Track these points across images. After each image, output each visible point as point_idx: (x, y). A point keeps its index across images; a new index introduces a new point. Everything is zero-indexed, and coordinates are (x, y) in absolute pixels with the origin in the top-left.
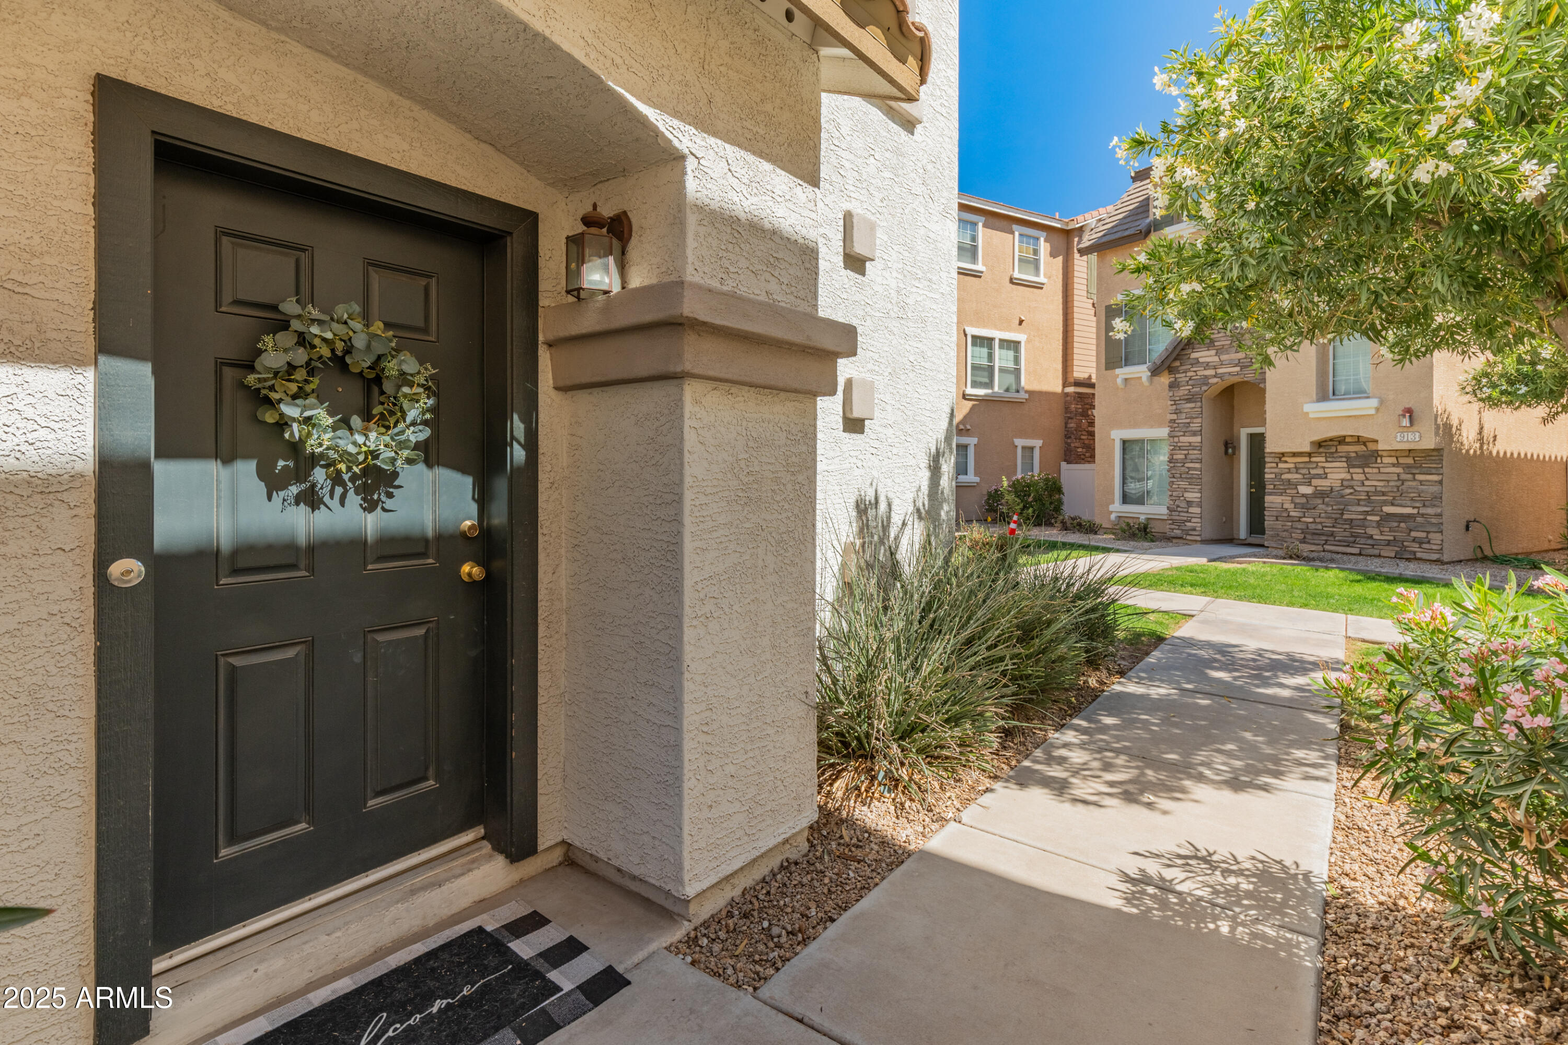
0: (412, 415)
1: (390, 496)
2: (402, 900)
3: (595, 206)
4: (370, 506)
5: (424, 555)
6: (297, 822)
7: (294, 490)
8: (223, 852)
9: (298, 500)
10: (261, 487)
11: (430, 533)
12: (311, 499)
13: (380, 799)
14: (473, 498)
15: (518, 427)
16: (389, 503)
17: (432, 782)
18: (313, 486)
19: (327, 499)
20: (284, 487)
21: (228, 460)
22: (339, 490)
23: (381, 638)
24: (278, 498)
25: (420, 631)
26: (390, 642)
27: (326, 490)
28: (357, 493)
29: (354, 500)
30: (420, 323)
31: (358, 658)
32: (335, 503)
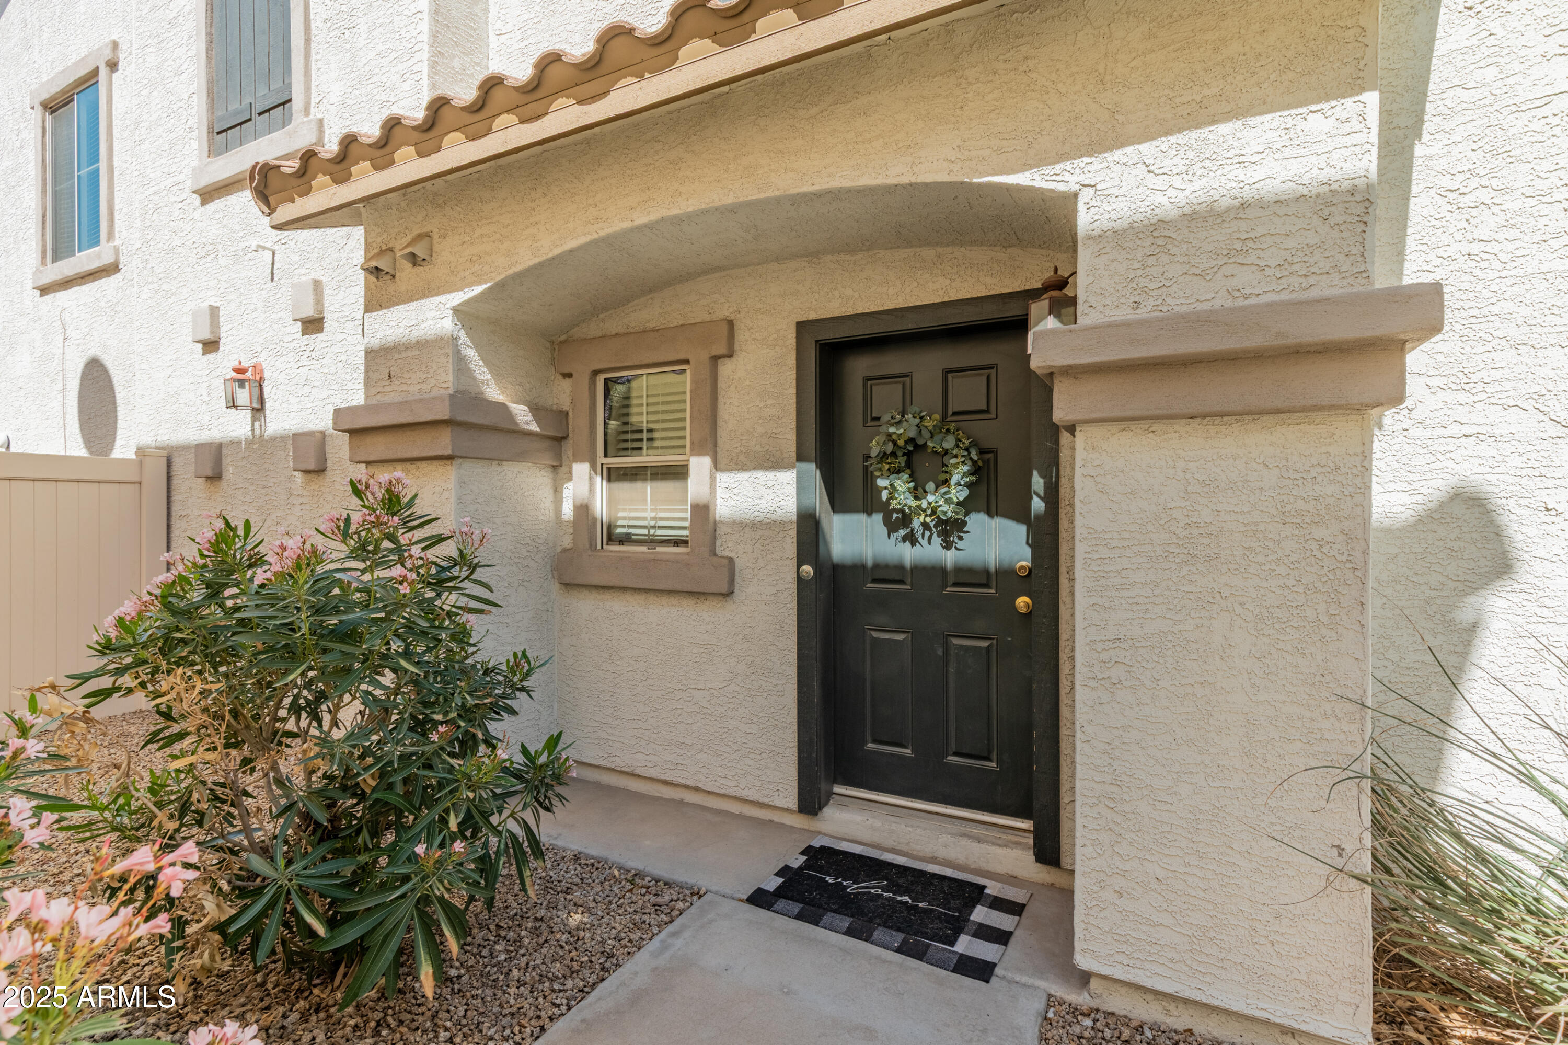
0: (955, 479)
1: (961, 538)
2: (953, 835)
3: (1056, 269)
4: (948, 546)
5: (987, 585)
6: (906, 747)
7: (902, 532)
8: (870, 745)
9: (905, 539)
10: (885, 530)
11: (992, 569)
12: (911, 539)
13: (956, 758)
14: (1027, 543)
15: (1038, 482)
16: (960, 544)
17: (994, 765)
18: (912, 530)
19: (920, 539)
20: (896, 531)
21: (869, 514)
22: (927, 533)
23: (956, 641)
24: (894, 536)
25: (984, 644)
26: (961, 646)
27: (920, 533)
28: (938, 536)
29: (937, 540)
30: (984, 407)
31: (940, 652)
32: (924, 542)
